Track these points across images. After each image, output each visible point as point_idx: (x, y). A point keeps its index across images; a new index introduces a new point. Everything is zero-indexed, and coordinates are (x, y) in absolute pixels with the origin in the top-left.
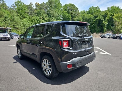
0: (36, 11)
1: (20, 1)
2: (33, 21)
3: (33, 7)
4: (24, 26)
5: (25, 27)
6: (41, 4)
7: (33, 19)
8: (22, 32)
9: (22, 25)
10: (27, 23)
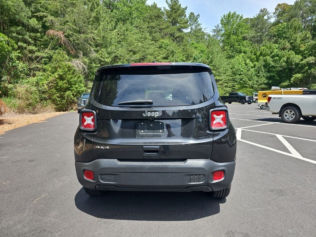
0: (274, 30)
1: (234, 13)
2: (261, 57)
3: (267, 20)
4: (234, 73)
5: (238, 76)
6: (293, 4)
7: (261, 54)
8: (228, 89)
9: (229, 73)
10: (242, 67)
